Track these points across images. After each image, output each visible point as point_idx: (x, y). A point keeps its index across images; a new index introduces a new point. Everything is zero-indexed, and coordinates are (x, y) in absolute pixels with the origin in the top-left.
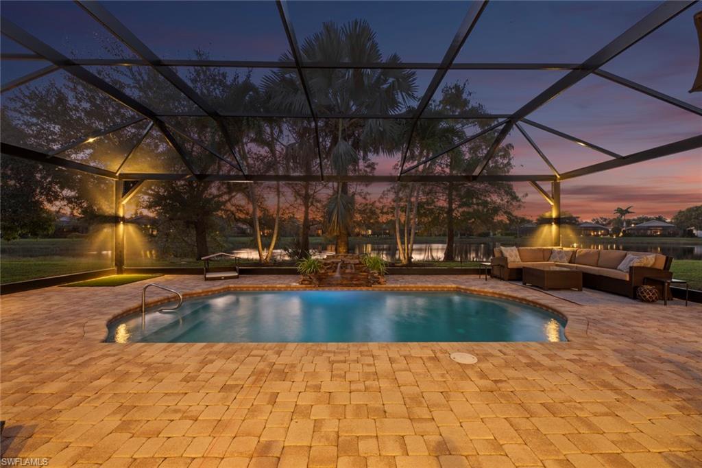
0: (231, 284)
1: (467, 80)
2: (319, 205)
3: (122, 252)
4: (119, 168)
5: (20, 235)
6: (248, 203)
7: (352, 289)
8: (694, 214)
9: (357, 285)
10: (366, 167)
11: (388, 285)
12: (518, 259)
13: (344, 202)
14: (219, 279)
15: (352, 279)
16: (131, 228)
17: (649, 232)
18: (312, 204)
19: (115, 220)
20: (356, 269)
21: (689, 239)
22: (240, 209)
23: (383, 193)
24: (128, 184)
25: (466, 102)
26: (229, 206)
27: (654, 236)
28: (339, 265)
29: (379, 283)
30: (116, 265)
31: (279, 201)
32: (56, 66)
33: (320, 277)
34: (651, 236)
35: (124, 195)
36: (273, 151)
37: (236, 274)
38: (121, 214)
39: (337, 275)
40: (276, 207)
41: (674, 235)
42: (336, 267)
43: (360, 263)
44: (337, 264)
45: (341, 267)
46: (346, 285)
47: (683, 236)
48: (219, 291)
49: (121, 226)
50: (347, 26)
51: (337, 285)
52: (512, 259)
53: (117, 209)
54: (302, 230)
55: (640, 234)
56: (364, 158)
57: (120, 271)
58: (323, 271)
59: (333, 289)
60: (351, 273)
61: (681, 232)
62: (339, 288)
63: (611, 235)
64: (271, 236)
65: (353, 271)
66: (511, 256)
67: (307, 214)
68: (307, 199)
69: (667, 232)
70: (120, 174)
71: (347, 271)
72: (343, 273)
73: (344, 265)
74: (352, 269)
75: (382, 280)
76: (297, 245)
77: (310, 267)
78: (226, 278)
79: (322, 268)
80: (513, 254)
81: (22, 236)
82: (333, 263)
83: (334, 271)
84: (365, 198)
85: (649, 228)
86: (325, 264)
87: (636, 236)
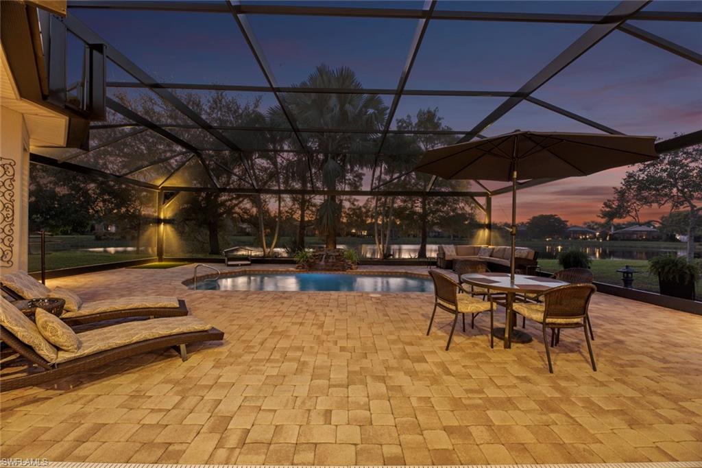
0: (247, 268)
1: (437, 108)
2: (314, 209)
3: (162, 245)
4: (163, 183)
5: (61, 232)
6: (253, 207)
7: (332, 273)
8: (675, 219)
9: (335, 270)
10: (355, 177)
11: (358, 270)
12: (454, 253)
13: (332, 208)
14: (237, 265)
15: (333, 266)
16: (168, 228)
17: (635, 236)
18: (308, 208)
19: (158, 221)
20: (337, 259)
21: (671, 243)
22: (246, 211)
23: (367, 200)
24: (168, 194)
25: (438, 125)
26: (237, 209)
27: (639, 240)
28: (324, 256)
29: (351, 269)
30: (158, 255)
31: (280, 206)
32: (146, 128)
33: (311, 265)
34: (636, 240)
35: (164, 203)
36: (275, 163)
37: (249, 262)
38: (162, 217)
39: (322, 263)
40: (277, 211)
41: (658, 239)
42: (322, 258)
43: (340, 255)
44: (323, 255)
45: (326, 258)
46: (328, 270)
47: (666, 241)
48: (239, 272)
49: (162, 226)
50: (335, 72)
51: (322, 270)
52: (449, 254)
53: (159, 213)
54: (298, 231)
55: (625, 238)
56: (352, 170)
57: (161, 260)
58: (313, 260)
59: (319, 273)
60: (333, 262)
61: (664, 237)
62: (323, 272)
63: (598, 239)
64: (273, 235)
65: (334, 260)
66: (448, 251)
67: (302, 216)
68: (304, 205)
69: (652, 237)
70: (162, 187)
71: (330, 261)
72: (326, 262)
73: (328, 256)
74: (333, 259)
75: (353, 267)
76: (295, 243)
77: (303, 257)
78: (242, 265)
79: (311, 258)
80: (450, 250)
81: (65, 233)
82: (320, 255)
83: (321, 261)
84: (353, 204)
85: (635, 232)
86: (314, 256)
87: (622, 240)
